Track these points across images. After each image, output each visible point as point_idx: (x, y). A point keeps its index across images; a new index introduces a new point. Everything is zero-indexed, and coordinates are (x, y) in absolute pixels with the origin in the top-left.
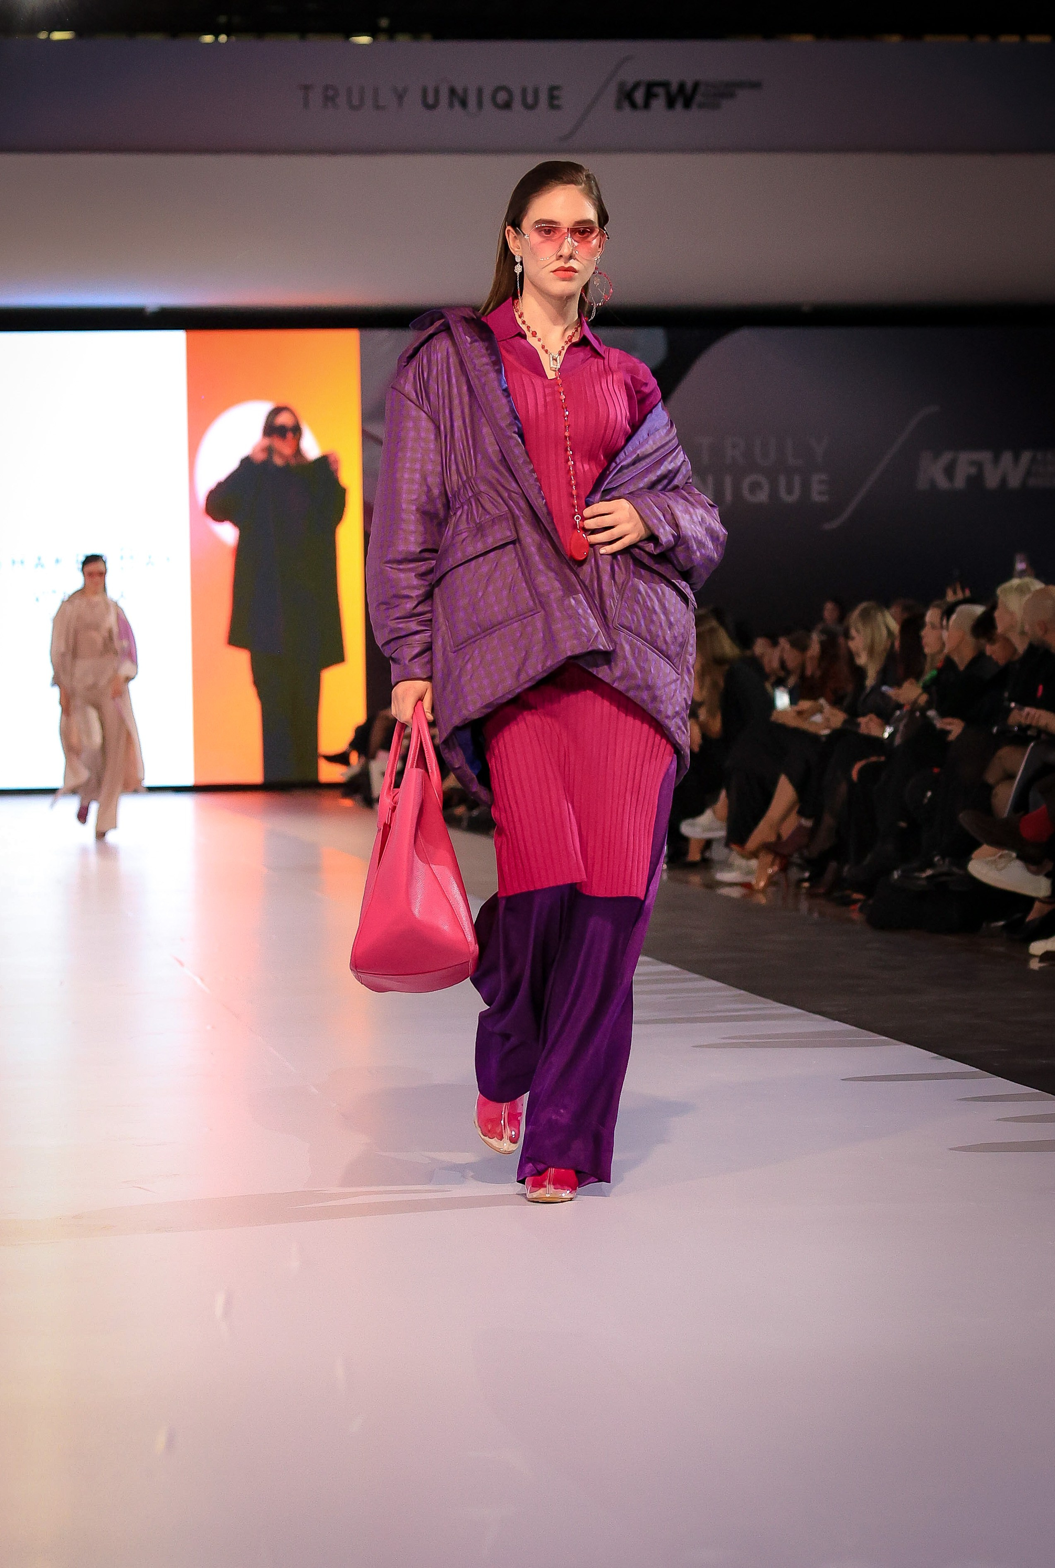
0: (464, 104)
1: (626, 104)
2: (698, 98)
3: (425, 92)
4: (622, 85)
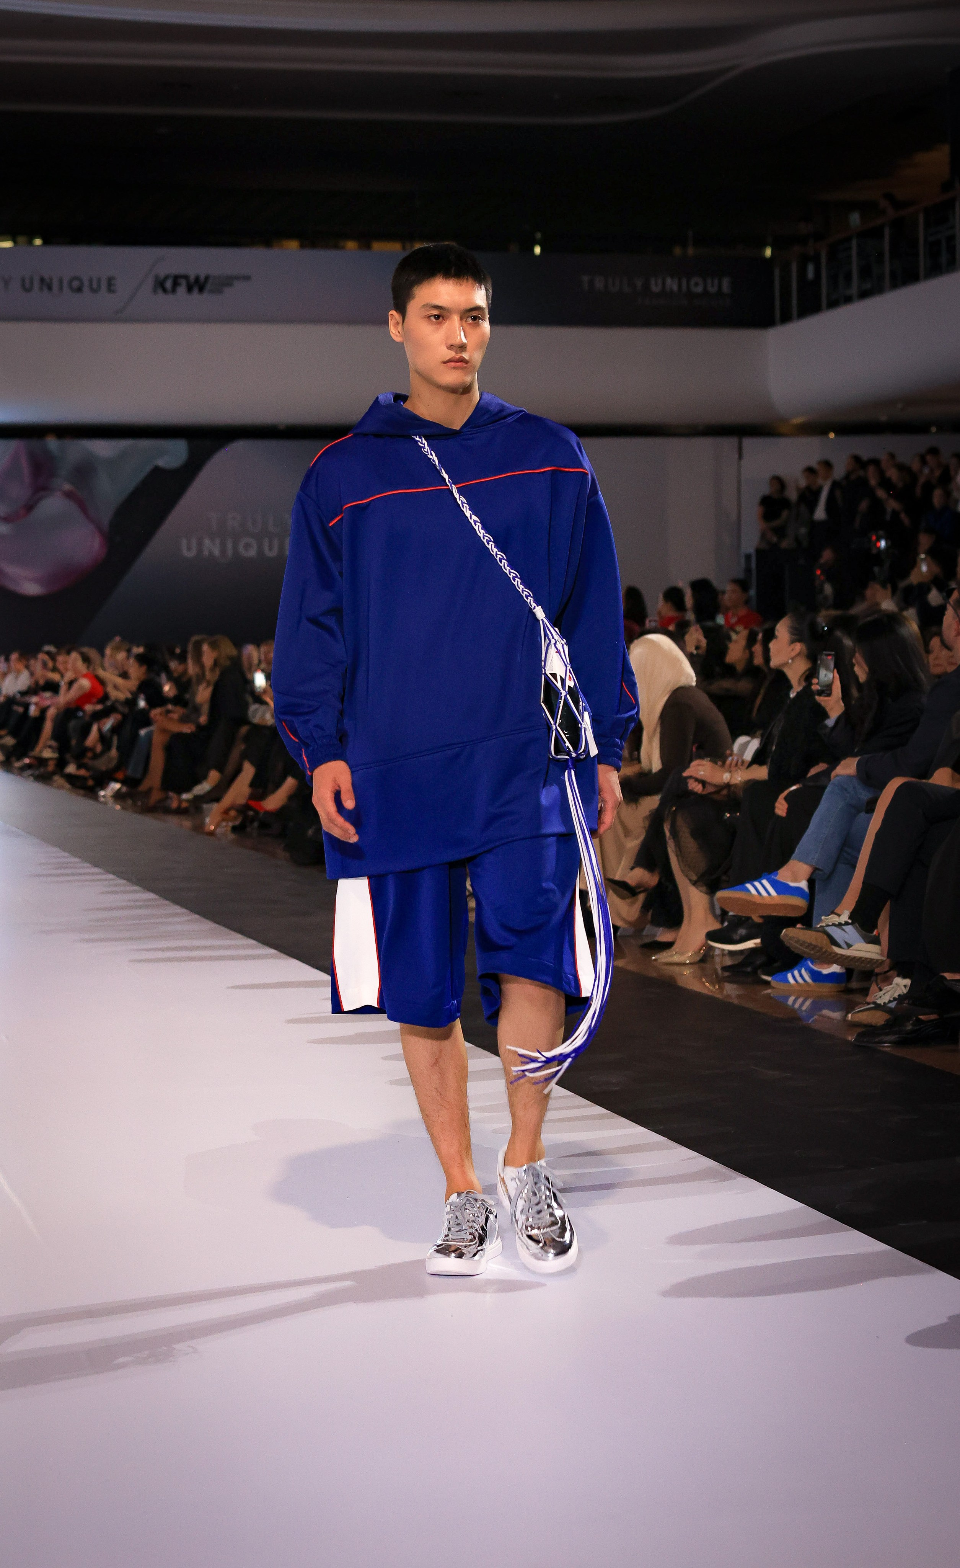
0: (50, 288)
1: (160, 291)
2: (208, 286)
3: (24, 280)
4: (157, 277)
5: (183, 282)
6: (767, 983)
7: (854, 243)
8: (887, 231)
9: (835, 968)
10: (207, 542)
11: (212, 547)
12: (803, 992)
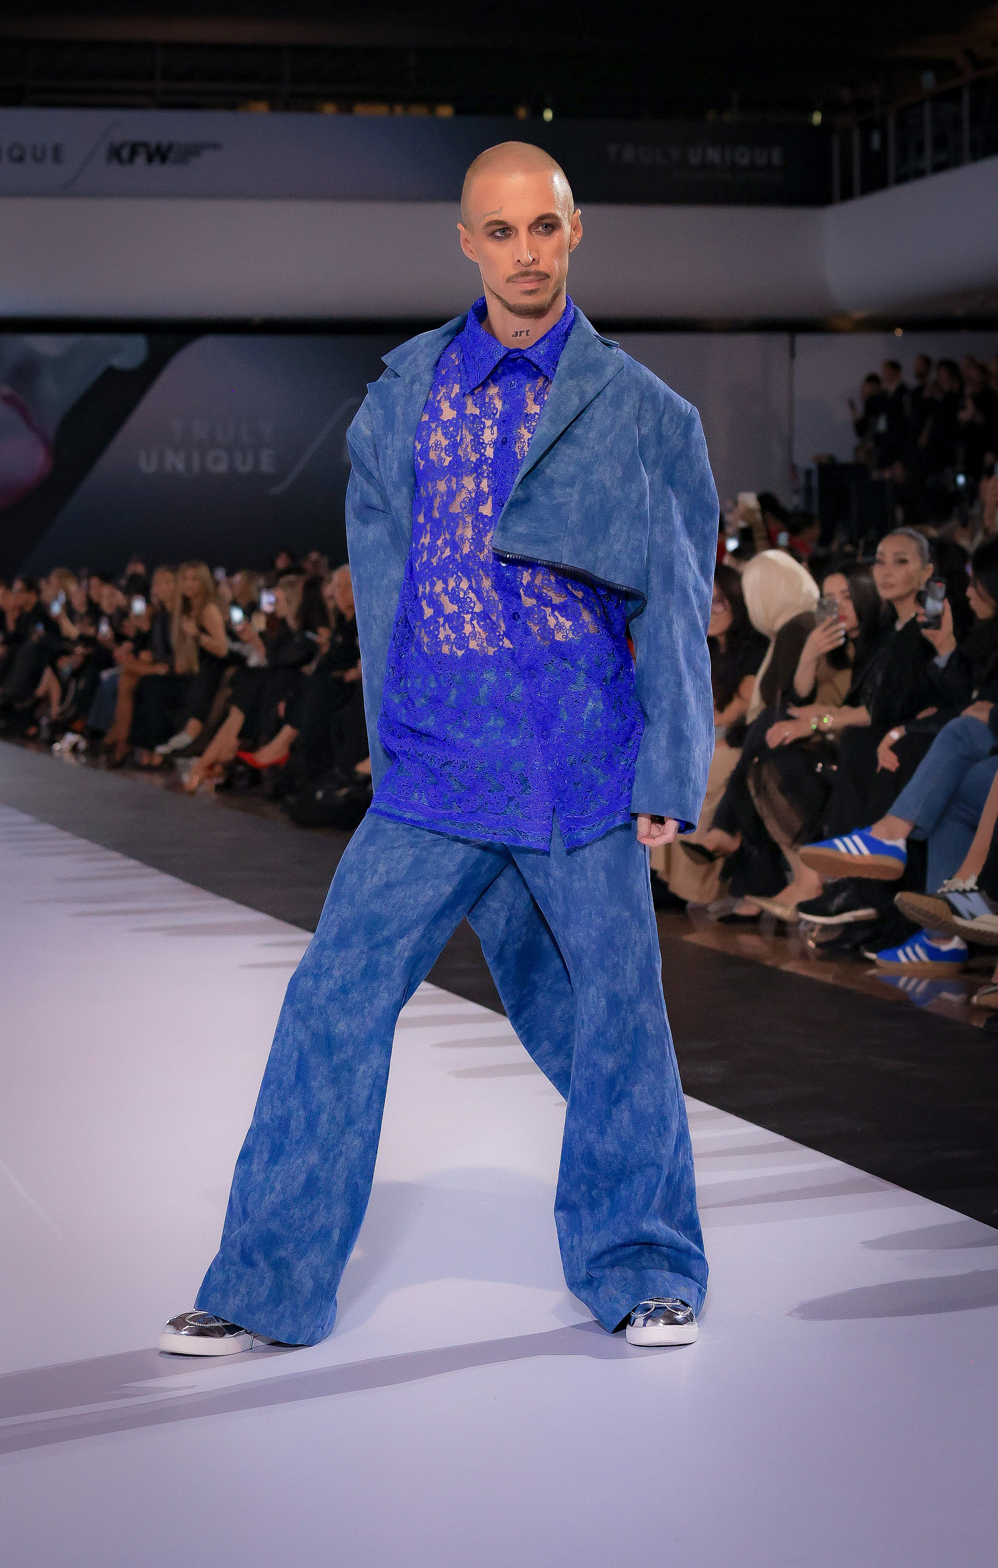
1: (115, 161)
2: (172, 156)
4: (111, 144)
5: (142, 150)
6: (871, 963)
7: (927, 109)
8: (966, 96)
9: (956, 943)
10: (170, 456)
11: (176, 462)
12: (915, 972)
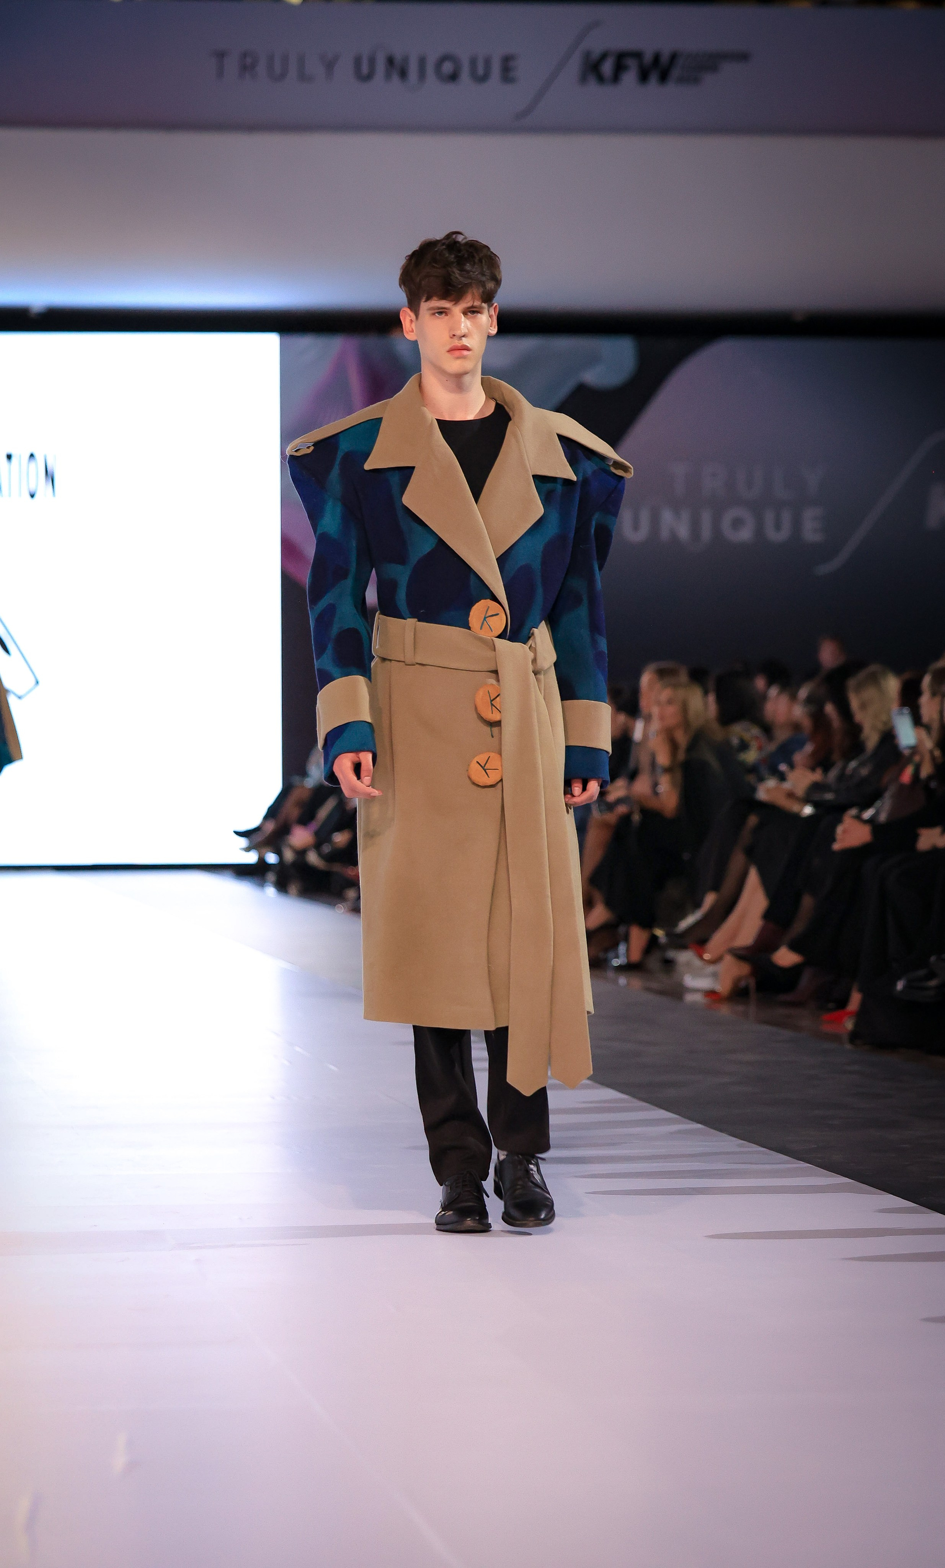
1: (592, 79)
2: (676, 72)
3: (358, 62)
4: (587, 55)
5: (632, 63)
11: (676, 526)
